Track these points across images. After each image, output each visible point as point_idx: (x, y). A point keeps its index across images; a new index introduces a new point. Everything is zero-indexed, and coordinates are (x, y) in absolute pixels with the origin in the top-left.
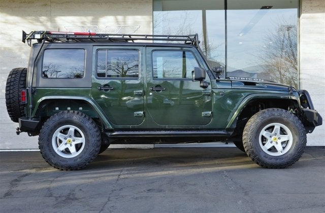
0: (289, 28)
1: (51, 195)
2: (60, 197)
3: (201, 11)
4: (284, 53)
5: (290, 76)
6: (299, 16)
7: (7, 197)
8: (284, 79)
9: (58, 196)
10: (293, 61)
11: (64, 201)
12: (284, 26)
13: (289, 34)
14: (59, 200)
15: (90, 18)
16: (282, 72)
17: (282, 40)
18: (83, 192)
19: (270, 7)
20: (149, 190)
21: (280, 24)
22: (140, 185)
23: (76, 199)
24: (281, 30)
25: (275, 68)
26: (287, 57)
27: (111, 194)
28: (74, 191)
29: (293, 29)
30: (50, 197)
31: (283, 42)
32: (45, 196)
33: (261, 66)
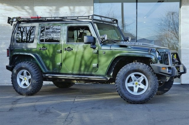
0: (173, 13)
1: (36, 110)
2: (41, 111)
3: (121, 3)
4: (170, 29)
5: (173, 42)
6: (180, 7)
7: (10, 111)
8: (170, 44)
9: (40, 111)
10: (175, 33)
11: (44, 113)
12: (170, 12)
13: (173, 17)
14: (41, 113)
15: (54, 7)
16: (169, 39)
17: (169, 21)
18: (55, 109)
19: (163, 1)
20: (92, 108)
21: (168, 11)
22: (87, 105)
23: (51, 112)
24: (169, 14)
25: (165, 37)
26: (172, 31)
27: (71, 110)
28: (49, 108)
29: (175, 14)
30: (35, 111)
31: (170, 21)
32: (33, 111)
33: (157, 36)
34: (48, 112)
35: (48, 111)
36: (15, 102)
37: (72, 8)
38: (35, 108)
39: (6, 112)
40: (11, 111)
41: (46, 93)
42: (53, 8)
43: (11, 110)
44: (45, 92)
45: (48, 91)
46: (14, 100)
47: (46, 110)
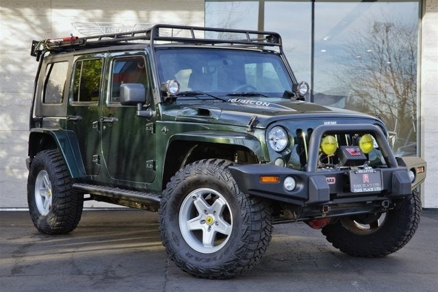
2: (94, 275)
3: (258, 3)
9: (91, 273)
11: (102, 280)
14: (95, 278)
18: (125, 268)
30: (79, 274)
32: (72, 274)
34: (111, 277)
35: (110, 274)
36: (18, 252)
37: (143, 14)
38: (75, 267)
39: (4, 276)
40: (18, 274)
41: (90, 229)
42: (93, 13)
43: (16, 271)
44: (85, 227)
45: (94, 225)
46: (16, 249)
47: (106, 272)
